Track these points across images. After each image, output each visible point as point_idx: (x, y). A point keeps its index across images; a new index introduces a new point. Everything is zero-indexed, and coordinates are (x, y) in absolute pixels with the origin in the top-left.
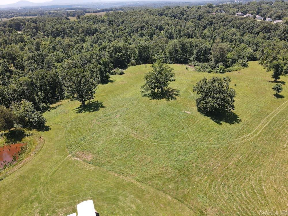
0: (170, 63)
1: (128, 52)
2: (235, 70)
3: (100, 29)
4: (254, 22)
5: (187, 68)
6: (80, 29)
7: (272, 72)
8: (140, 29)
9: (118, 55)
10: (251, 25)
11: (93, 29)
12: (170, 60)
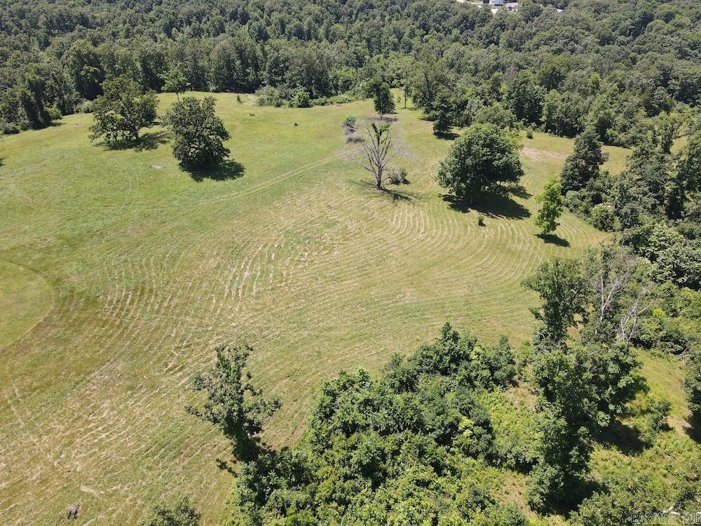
0: (214, 91)
1: (116, 66)
2: (338, 103)
3: (94, 18)
4: (447, 7)
5: (239, 99)
6: (42, 17)
7: (371, 103)
8: (195, 18)
9: (88, 72)
10: (440, 12)
11: (76, 17)
12: (217, 84)
